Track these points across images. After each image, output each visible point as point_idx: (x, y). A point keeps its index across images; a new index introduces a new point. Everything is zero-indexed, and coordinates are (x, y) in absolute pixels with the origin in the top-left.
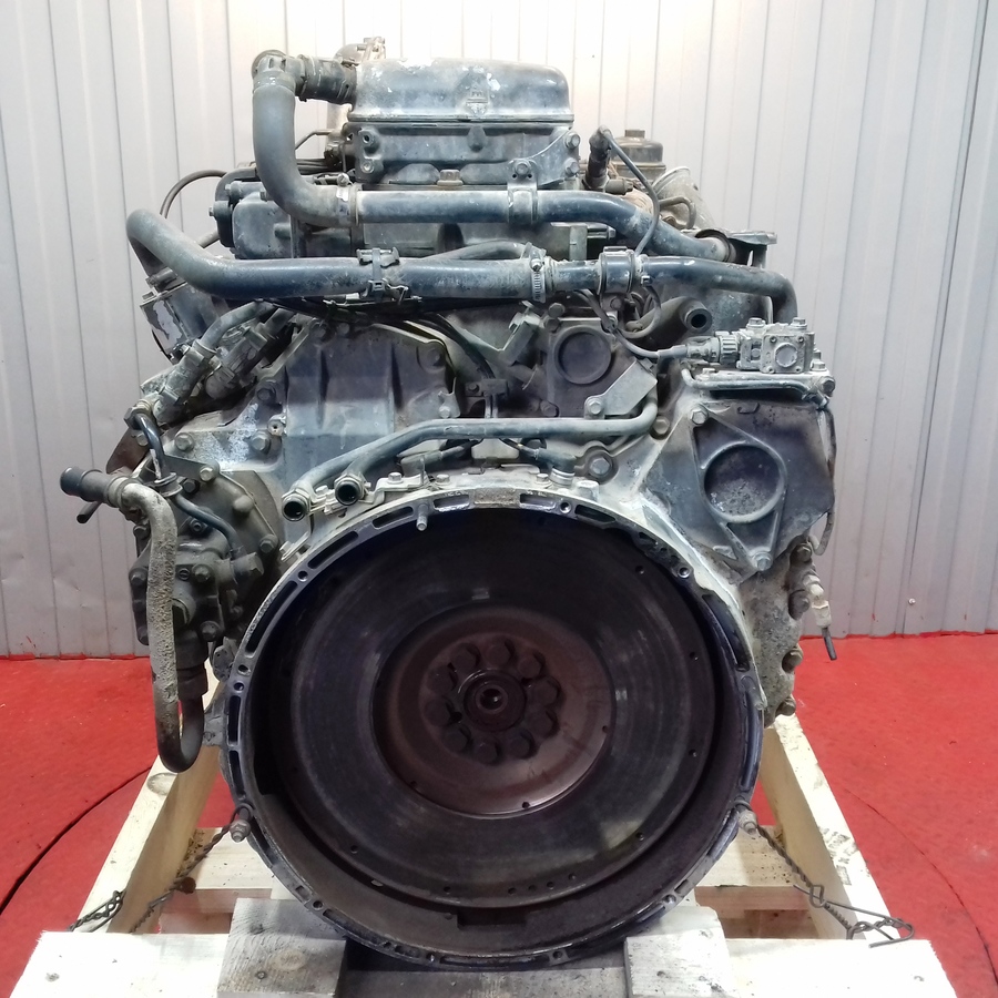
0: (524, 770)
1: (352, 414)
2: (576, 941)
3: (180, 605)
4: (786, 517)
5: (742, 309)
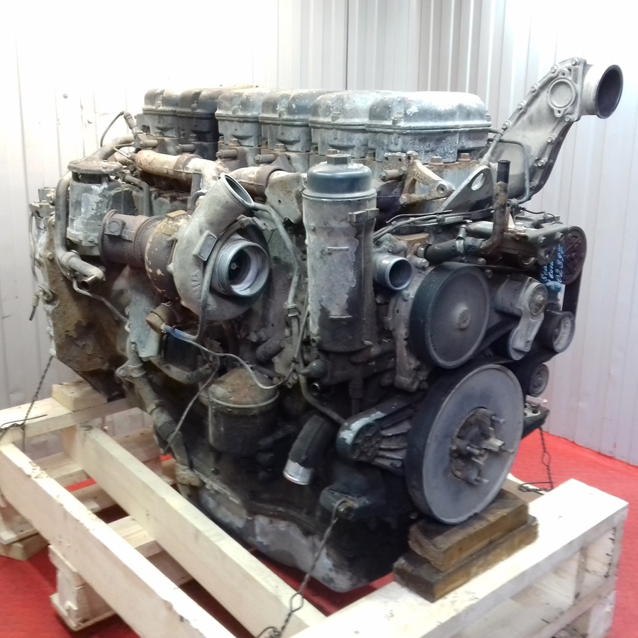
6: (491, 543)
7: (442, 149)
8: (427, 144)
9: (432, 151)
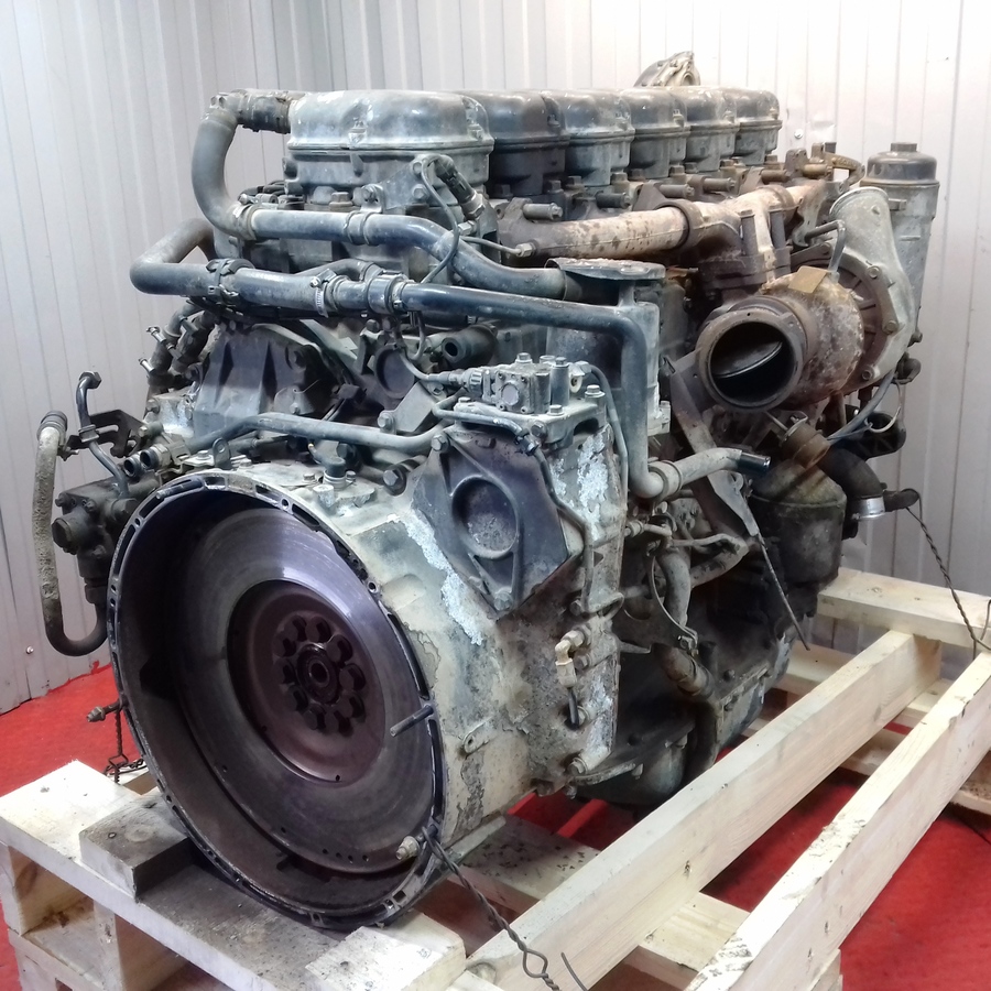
0: (314, 740)
1: (237, 399)
2: (331, 912)
3: (64, 526)
4: (526, 563)
5: (586, 344)
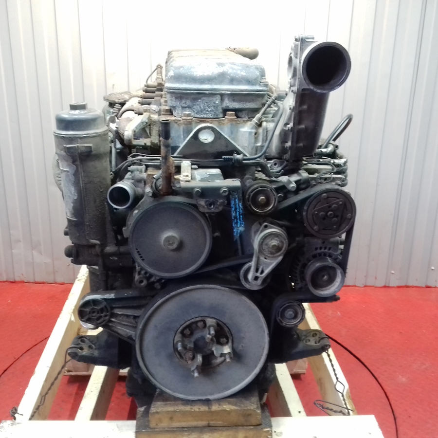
6: (209, 426)
7: (198, 107)
8: (183, 101)
9: (189, 107)
